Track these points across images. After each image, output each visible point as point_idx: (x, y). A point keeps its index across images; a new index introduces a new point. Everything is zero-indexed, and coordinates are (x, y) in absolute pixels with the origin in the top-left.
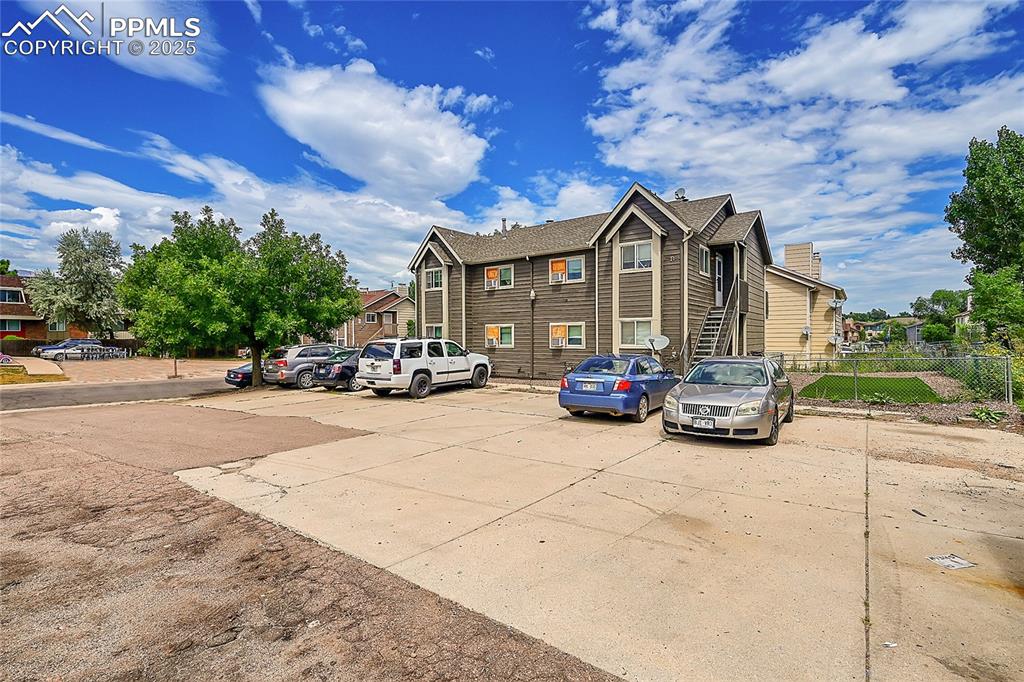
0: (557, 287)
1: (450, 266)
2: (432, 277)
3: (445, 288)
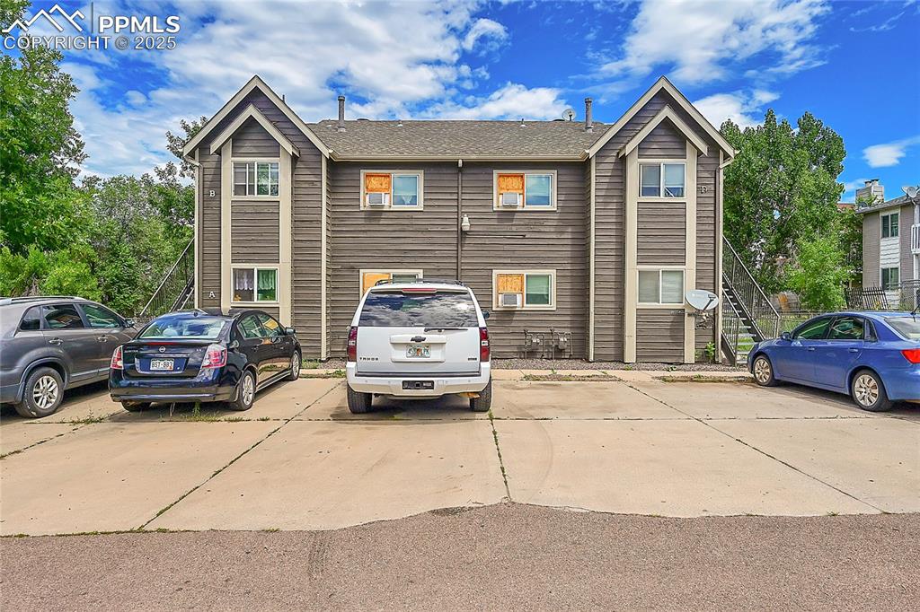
0: (508, 214)
1: (294, 159)
2: (252, 174)
3: (285, 198)
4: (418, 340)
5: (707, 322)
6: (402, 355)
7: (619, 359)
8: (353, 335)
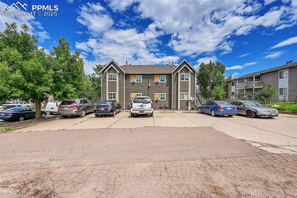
0: (157, 83)
1: (119, 74)
2: (112, 76)
3: (117, 80)
4: (142, 105)
5: (193, 103)
6: (139, 107)
7: (177, 109)
8: (132, 105)
